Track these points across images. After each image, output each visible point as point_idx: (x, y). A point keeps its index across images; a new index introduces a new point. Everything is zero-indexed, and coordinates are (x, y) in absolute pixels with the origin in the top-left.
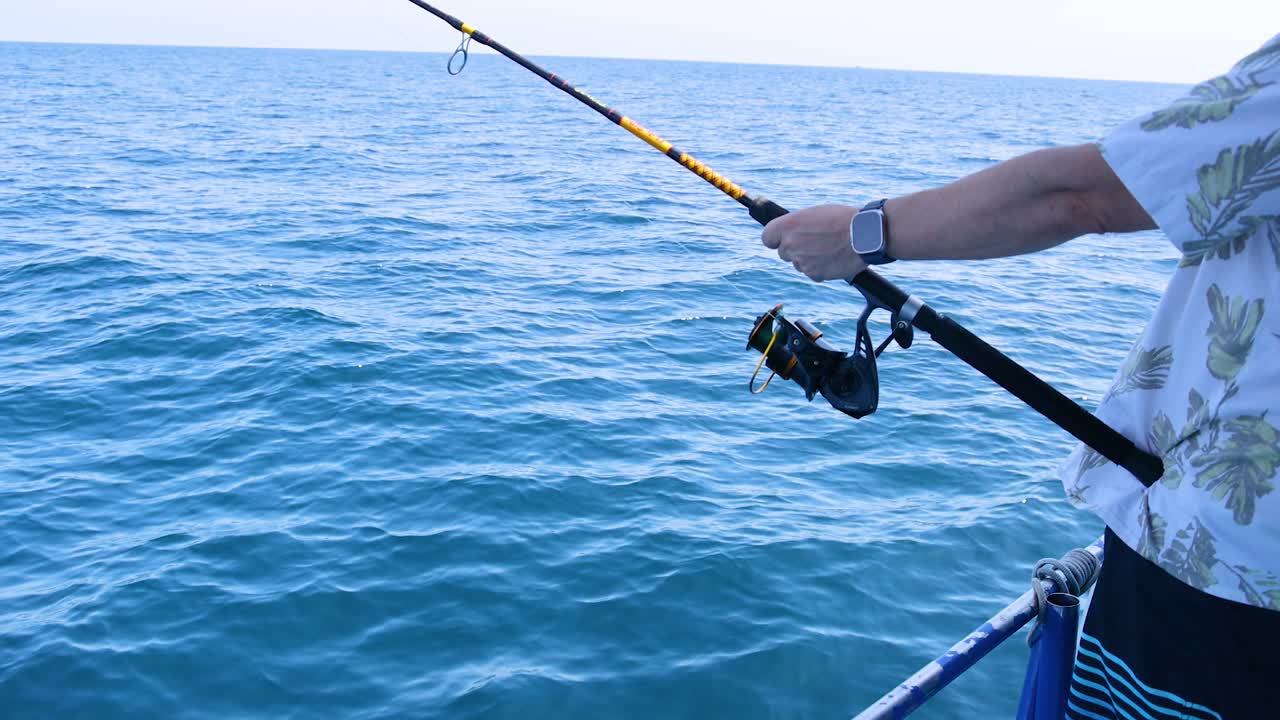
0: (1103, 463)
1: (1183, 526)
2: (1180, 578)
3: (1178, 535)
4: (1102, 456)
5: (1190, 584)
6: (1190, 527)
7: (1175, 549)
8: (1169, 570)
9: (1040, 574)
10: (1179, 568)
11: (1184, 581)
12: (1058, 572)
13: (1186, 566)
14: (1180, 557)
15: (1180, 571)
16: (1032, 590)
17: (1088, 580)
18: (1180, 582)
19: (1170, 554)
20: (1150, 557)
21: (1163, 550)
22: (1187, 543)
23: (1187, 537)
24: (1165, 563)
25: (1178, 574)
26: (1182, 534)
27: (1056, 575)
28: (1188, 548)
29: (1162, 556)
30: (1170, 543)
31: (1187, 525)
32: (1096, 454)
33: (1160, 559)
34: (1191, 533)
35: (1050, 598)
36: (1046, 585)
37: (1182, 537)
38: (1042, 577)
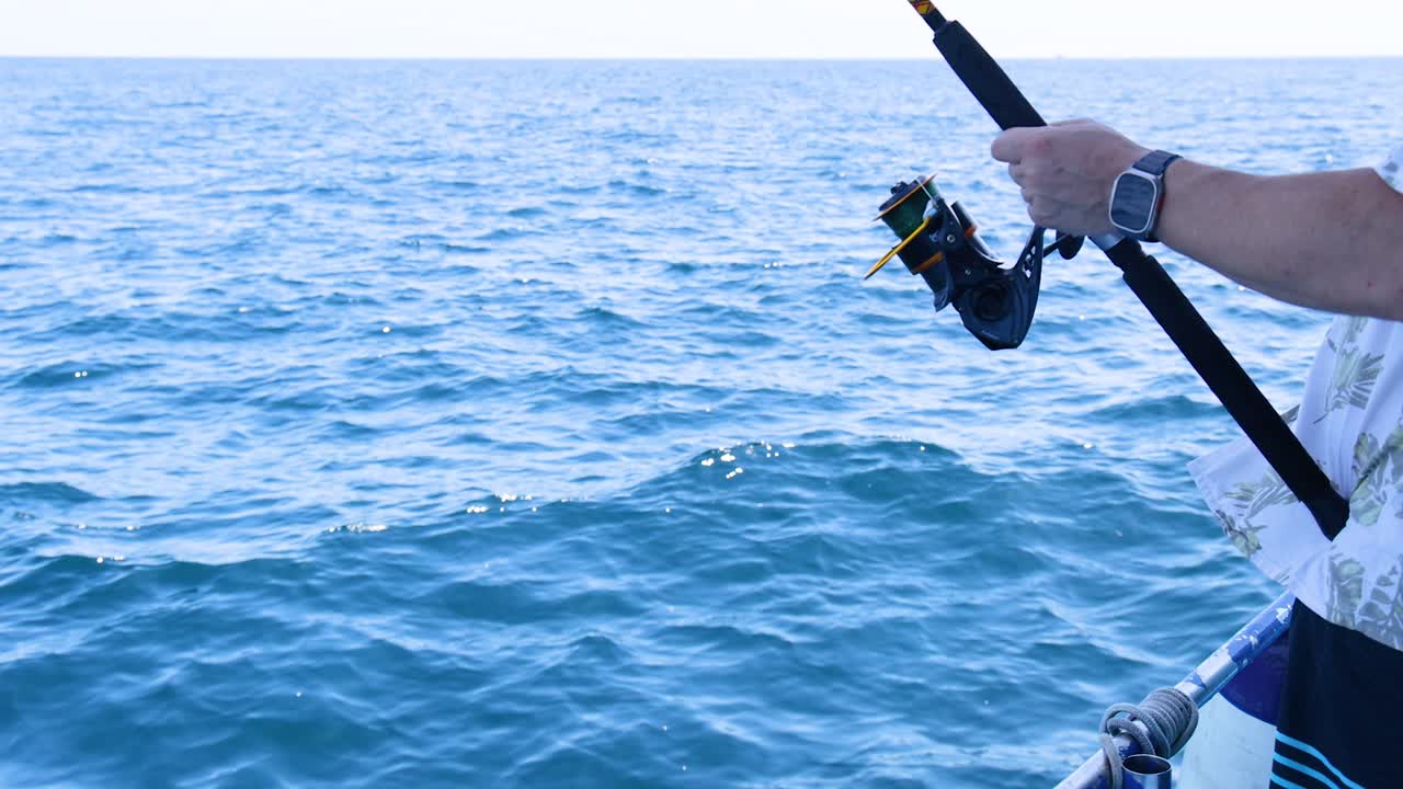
0: (1291, 501)
1: (1385, 571)
2: (1383, 642)
3: (1379, 583)
4: (1291, 493)
5: (1397, 648)
6: (1394, 571)
7: (1375, 602)
8: (1369, 633)
9: (1111, 727)
10: (1381, 627)
11: (1389, 644)
12: (1137, 723)
13: (1390, 624)
14: (1381, 612)
15: (1384, 632)
16: (1101, 751)
17: (1180, 735)
18: (1385, 646)
19: (1369, 609)
20: (1343, 620)
21: (1360, 604)
22: (1391, 592)
23: (1392, 584)
24: (1364, 622)
25: (1381, 637)
26: (1384, 581)
27: (1135, 728)
28: (1392, 597)
29: (1360, 614)
30: (1369, 594)
31: (1389, 569)
32: (1285, 488)
33: (1356, 621)
34: (1395, 579)
35: (1129, 763)
36: (1122, 743)
37: (1385, 585)
38: (1115, 731)
